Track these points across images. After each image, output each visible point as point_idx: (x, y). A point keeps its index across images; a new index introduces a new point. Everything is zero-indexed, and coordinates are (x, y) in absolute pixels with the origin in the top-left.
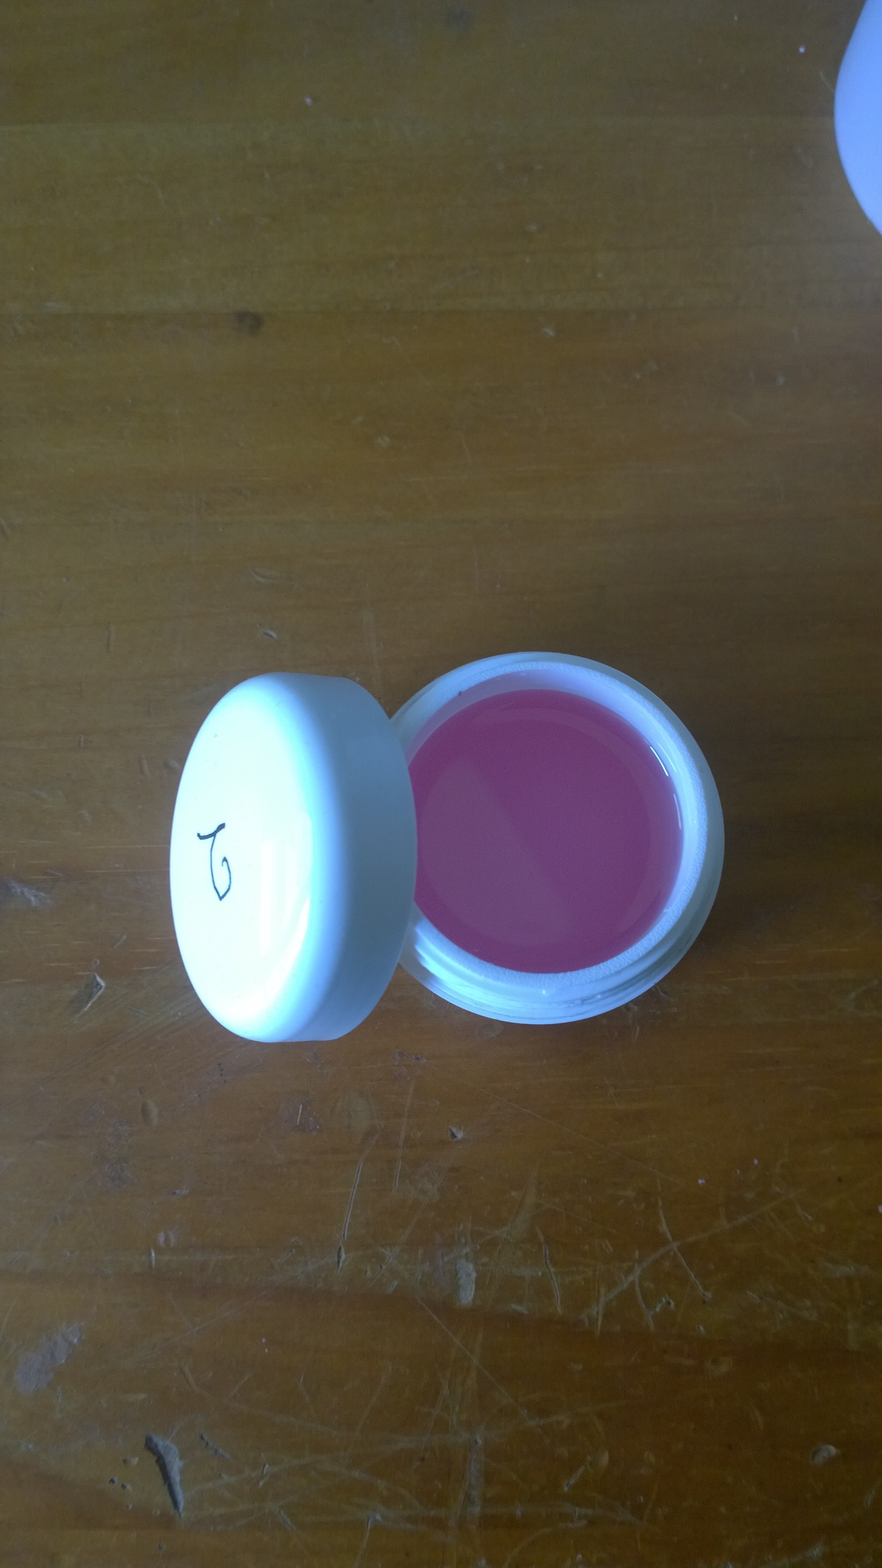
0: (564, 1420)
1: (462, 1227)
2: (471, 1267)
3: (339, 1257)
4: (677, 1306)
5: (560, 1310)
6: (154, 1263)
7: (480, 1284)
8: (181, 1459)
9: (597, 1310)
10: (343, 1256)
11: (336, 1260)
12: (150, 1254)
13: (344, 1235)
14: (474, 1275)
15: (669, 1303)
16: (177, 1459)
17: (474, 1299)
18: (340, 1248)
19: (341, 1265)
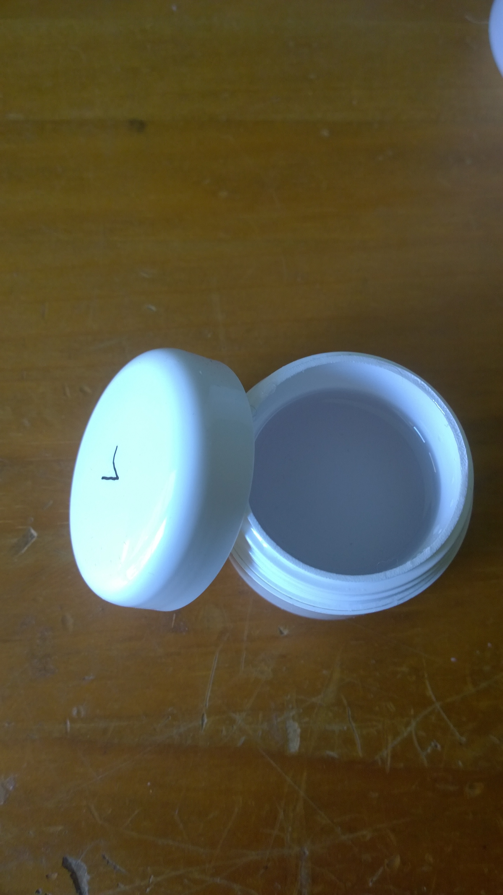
0: (367, 834)
1: (289, 697)
2: (296, 725)
3: (203, 721)
4: (442, 747)
5: (360, 754)
6: (69, 729)
7: (303, 738)
8: (89, 873)
9: (386, 753)
10: (206, 720)
11: (201, 723)
12: (66, 723)
13: (206, 705)
14: (299, 731)
15: (436, 746)
16: (86, 873)
17: (300, 748)
18: (203, 715)
19: (204, 726)
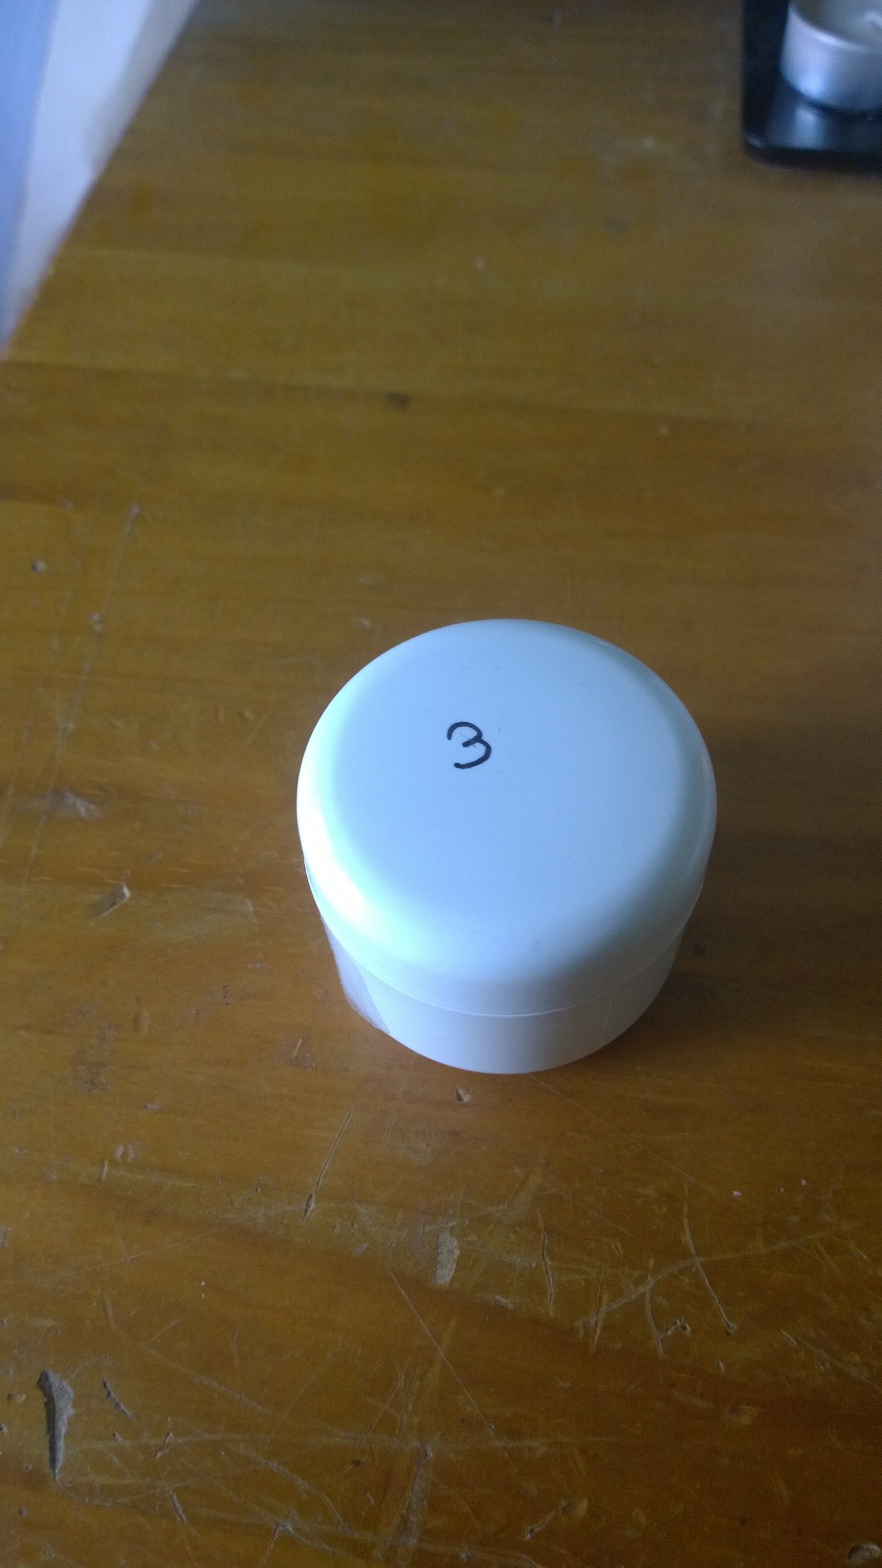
0: (538, 1447)
1: (452, 1196)
2: (455, 1242)
3: (308, 1205)
4: (694, 1331)
5: (551, 1312)
6: (104, 1176)
7: (462, 1265)
8: (74, 1406)
9: (596, 1320)
10: (313, 1206)
11: (304, 1208)
12: (103, 1166)
13: (318, 1183)
14: (457, 1252)
15: (684, 1328)
16: (69, 1407)
17: (452, 1280)
18: (311, 1197)
19: (309, 1213)
